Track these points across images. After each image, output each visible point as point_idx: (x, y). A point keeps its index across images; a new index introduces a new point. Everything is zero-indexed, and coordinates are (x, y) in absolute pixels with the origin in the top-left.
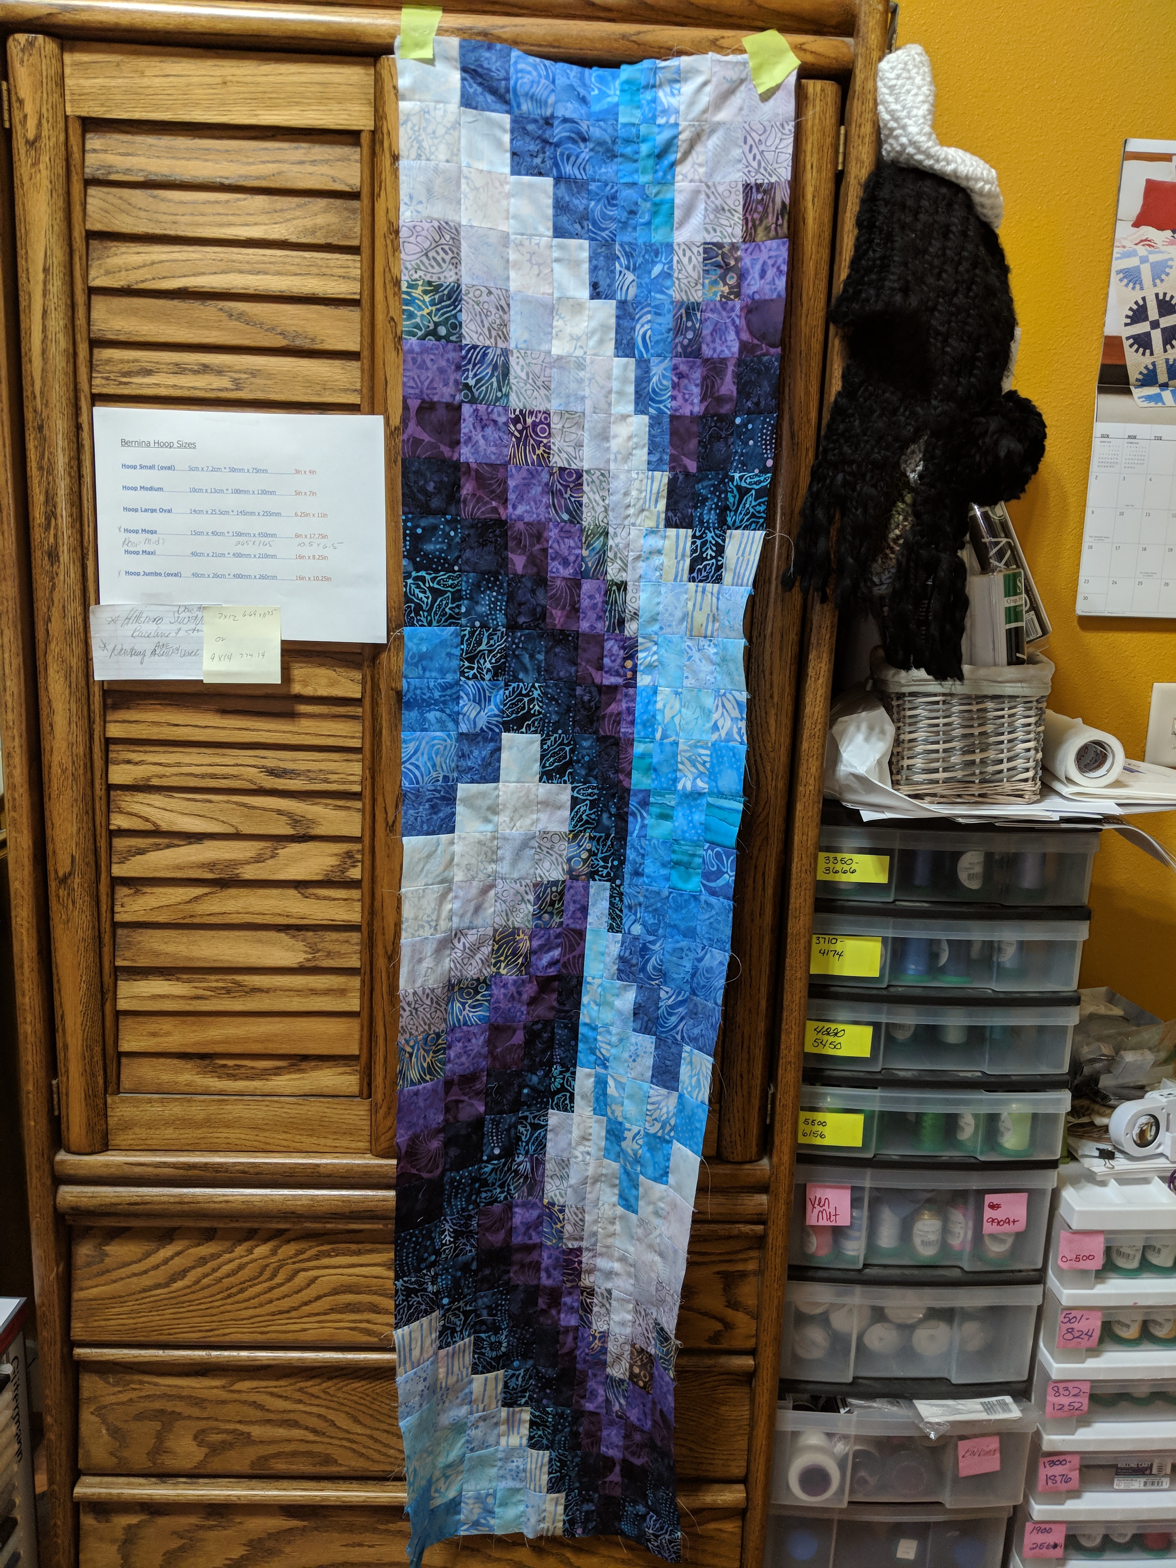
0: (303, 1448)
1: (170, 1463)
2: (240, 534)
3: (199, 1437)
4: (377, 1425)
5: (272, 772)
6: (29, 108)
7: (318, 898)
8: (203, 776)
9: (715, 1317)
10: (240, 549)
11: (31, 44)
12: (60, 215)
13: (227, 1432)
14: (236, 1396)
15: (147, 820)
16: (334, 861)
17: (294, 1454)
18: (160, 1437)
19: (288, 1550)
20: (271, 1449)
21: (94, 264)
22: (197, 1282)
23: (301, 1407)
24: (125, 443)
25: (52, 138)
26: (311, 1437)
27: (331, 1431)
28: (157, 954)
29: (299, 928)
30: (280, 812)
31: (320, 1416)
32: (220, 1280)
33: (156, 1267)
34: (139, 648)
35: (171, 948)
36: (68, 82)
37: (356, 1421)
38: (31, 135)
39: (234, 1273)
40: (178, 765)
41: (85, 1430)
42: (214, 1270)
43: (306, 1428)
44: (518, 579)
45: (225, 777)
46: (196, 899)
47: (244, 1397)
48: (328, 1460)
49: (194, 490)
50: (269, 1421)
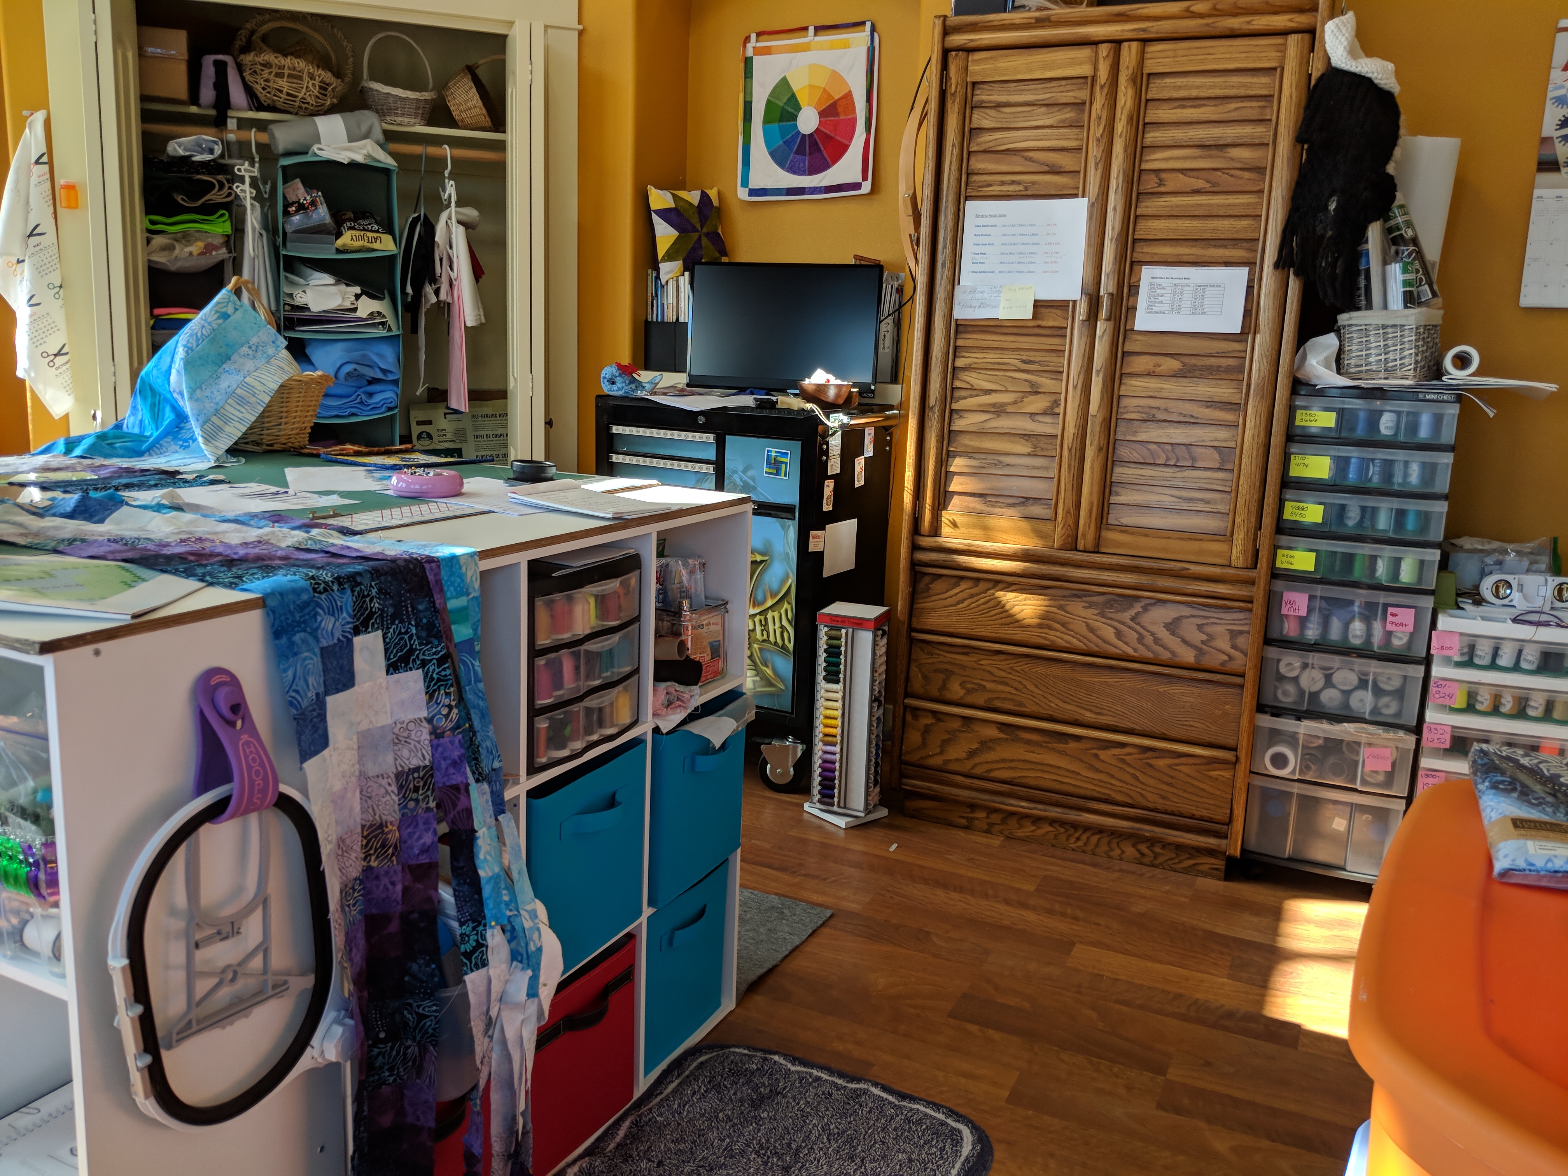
0: (1010, 696)
1: (949, 696)
2: (1021, 253)
3: (962, 685)
4: (1047, 690)
5: (1024, 362)
6: (953, 81)
7: (1040, 422)
8: (995, 363)
9: (1224, 653)
10: (1021, 260)
11: (957, 55)
12: (961, 123)
13: (975, 684)
14: (981, 667)
15: (968, 383)
16: (1048, 404)
17: (1005, 699)
18: (944, 682)
19: (998, 748)
20: (995, 695)
21: (972, 142)
22: (969, 606)
23: (1010, 676)
24: (977, 216)
25: (960, 91)
26: (1014, 692)
27: (1025, 691)
28: (966, 446)
29: (1029, 435)
30: (1026, 381)
31: (1019, 682)
32: (979, 606)
33: (951, 597)
34: (974, 305)
35: (972, 443)
36: (969, 68)
37: (1037, 687)
38: (953, 91)
39: (986, 603)
40: (984, 358)
41: (912, 674)
42: (977, 601)
43: (1012, 687)
45: (1004, 364)
46: (986, 421)
47: (984, 667)
48: (1021, 704)
49: (1004, 235)
50: (995, 681)
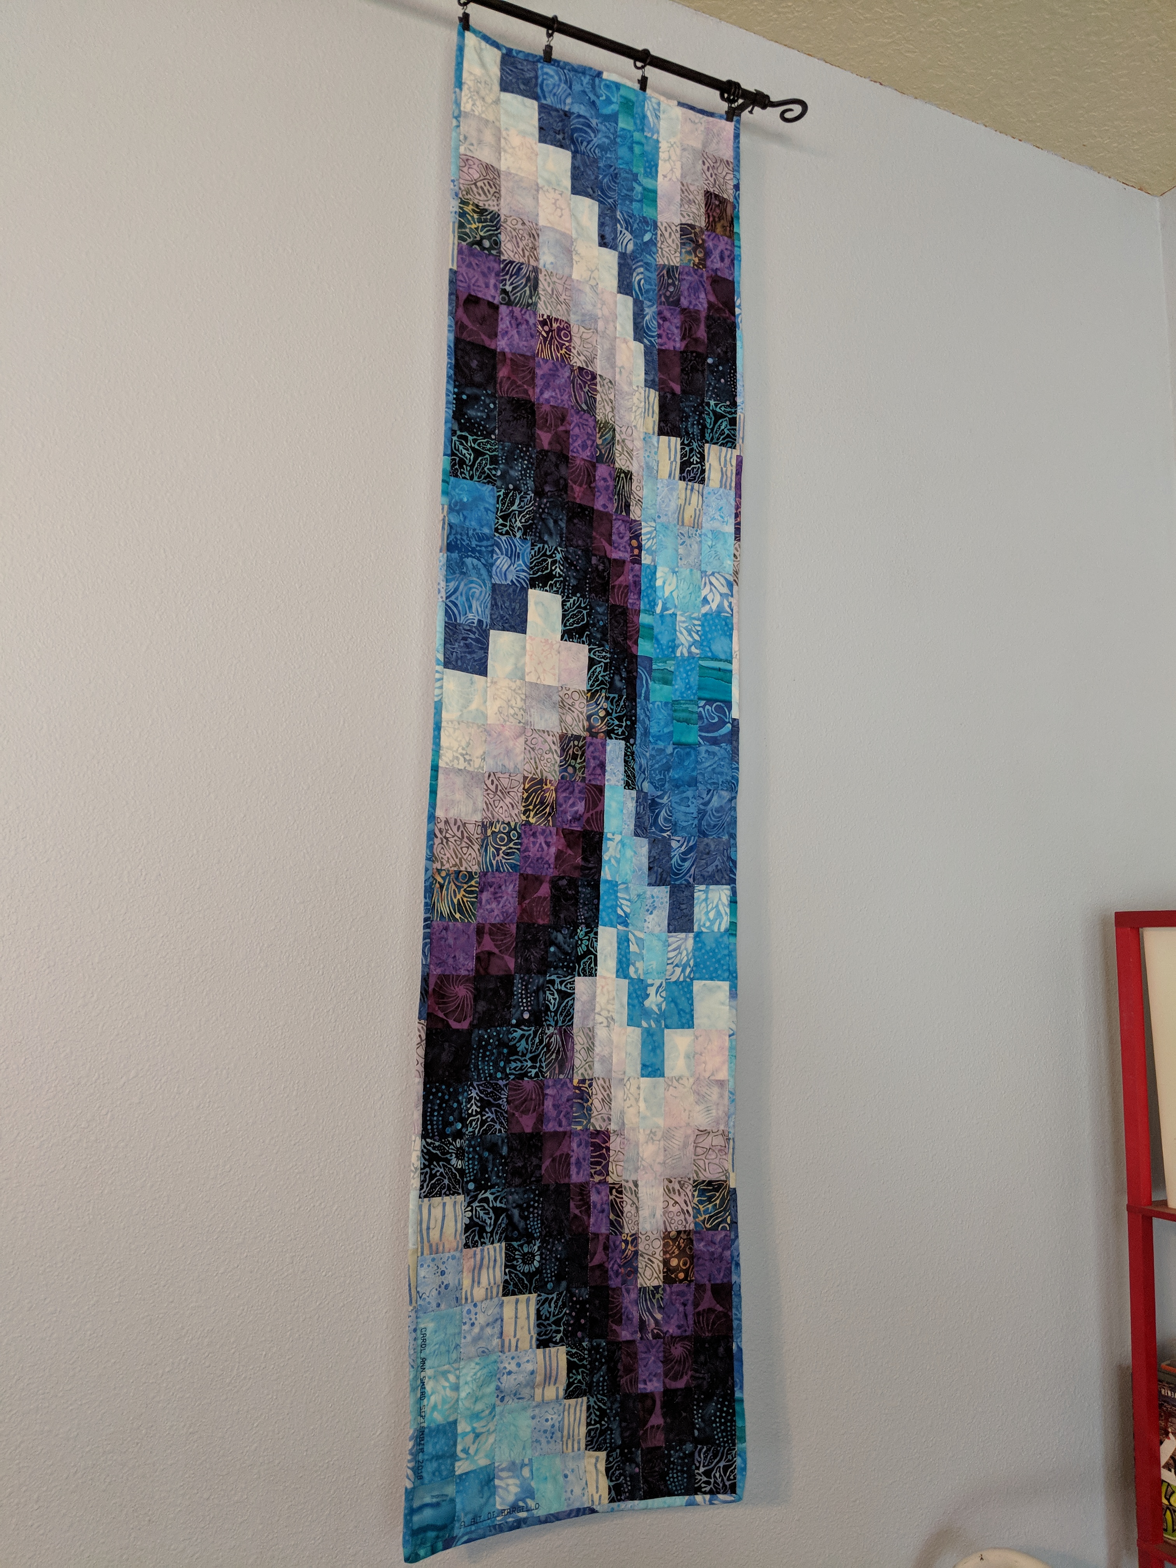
44: (544, 453)
